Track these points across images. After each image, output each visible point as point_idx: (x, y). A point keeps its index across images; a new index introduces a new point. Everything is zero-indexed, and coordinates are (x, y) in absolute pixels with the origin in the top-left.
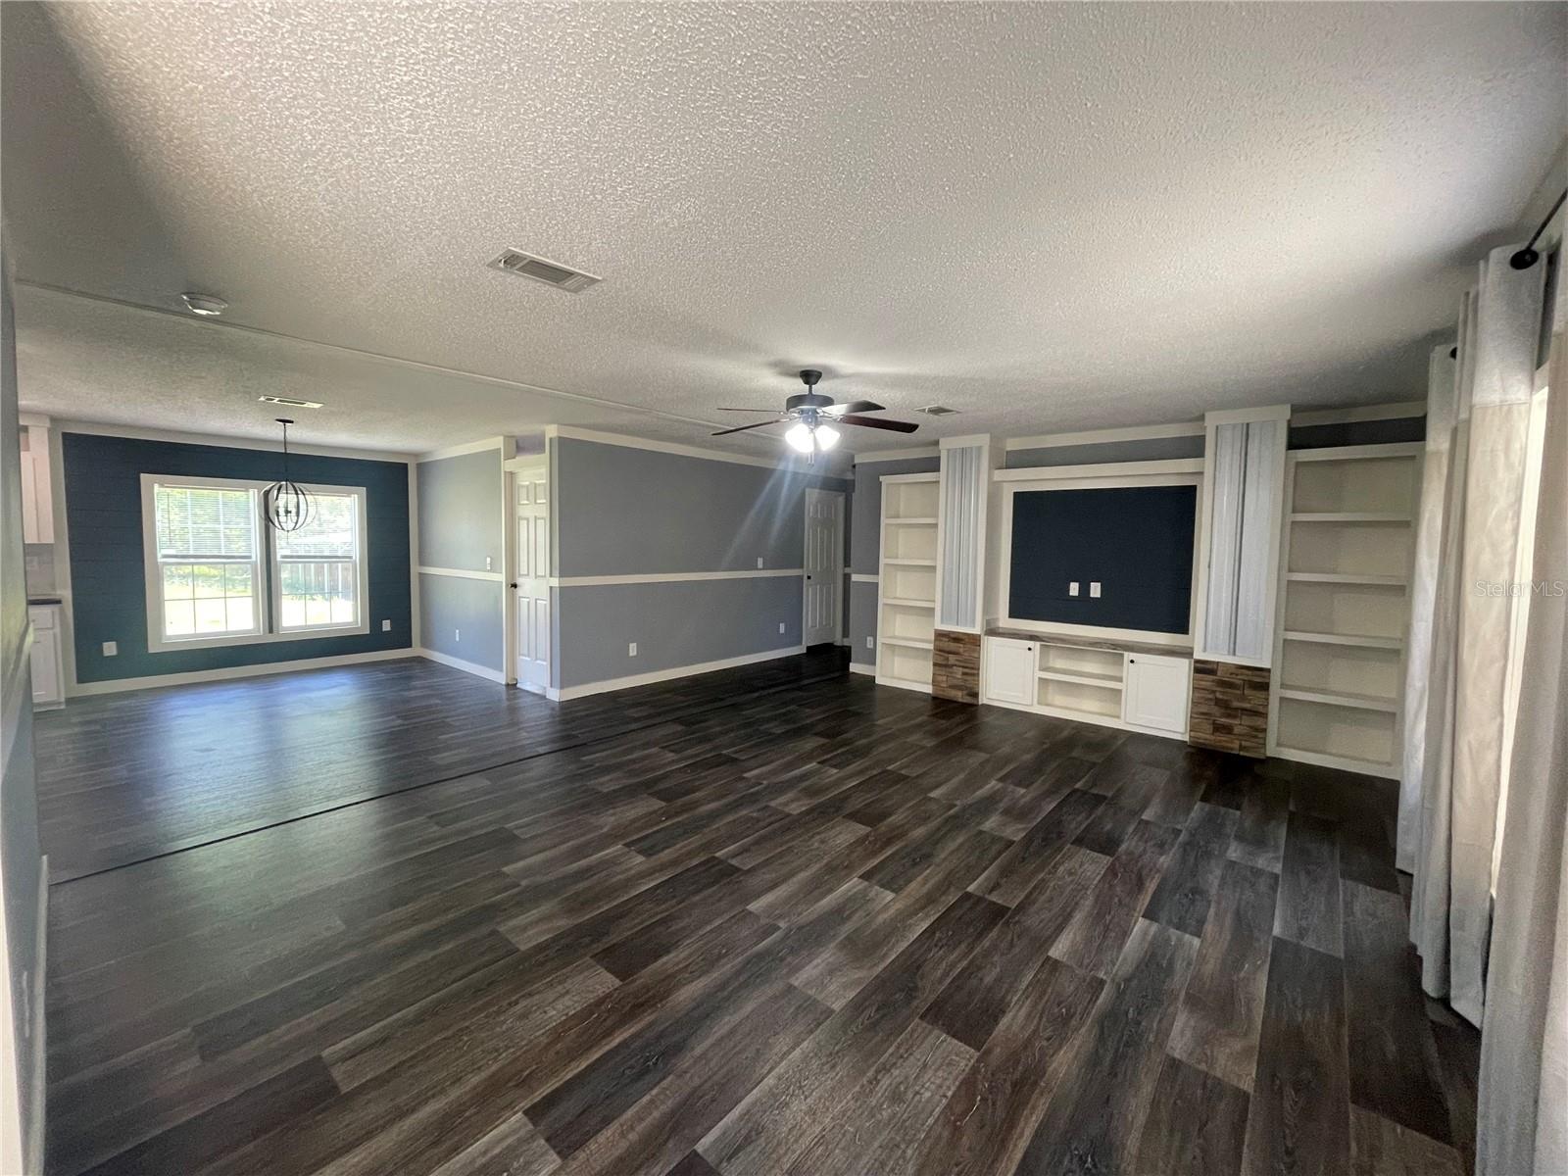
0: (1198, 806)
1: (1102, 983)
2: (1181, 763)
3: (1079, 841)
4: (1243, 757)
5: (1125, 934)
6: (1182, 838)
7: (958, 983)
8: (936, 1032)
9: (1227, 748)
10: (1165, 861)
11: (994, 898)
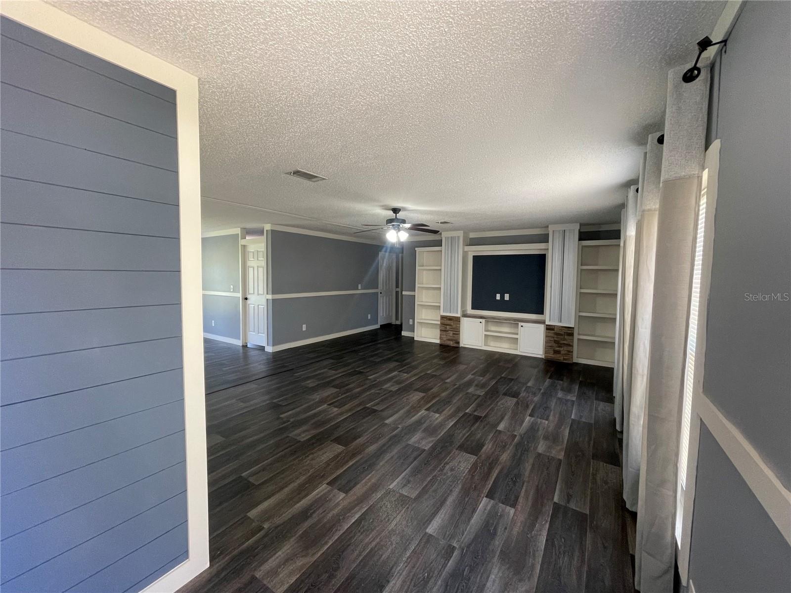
0: (548, 380)
1: (516, 436)
2: (542, 366)
3: (505, 394)
4: (565, 363)
5: (523, 422)
6: (542, 391)
7: (467, 439)
8: (462, 453)
9: (559, 360)
10: (536, 399)
11: (476, 413)
